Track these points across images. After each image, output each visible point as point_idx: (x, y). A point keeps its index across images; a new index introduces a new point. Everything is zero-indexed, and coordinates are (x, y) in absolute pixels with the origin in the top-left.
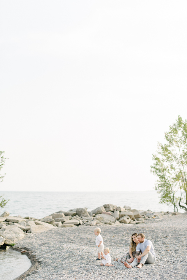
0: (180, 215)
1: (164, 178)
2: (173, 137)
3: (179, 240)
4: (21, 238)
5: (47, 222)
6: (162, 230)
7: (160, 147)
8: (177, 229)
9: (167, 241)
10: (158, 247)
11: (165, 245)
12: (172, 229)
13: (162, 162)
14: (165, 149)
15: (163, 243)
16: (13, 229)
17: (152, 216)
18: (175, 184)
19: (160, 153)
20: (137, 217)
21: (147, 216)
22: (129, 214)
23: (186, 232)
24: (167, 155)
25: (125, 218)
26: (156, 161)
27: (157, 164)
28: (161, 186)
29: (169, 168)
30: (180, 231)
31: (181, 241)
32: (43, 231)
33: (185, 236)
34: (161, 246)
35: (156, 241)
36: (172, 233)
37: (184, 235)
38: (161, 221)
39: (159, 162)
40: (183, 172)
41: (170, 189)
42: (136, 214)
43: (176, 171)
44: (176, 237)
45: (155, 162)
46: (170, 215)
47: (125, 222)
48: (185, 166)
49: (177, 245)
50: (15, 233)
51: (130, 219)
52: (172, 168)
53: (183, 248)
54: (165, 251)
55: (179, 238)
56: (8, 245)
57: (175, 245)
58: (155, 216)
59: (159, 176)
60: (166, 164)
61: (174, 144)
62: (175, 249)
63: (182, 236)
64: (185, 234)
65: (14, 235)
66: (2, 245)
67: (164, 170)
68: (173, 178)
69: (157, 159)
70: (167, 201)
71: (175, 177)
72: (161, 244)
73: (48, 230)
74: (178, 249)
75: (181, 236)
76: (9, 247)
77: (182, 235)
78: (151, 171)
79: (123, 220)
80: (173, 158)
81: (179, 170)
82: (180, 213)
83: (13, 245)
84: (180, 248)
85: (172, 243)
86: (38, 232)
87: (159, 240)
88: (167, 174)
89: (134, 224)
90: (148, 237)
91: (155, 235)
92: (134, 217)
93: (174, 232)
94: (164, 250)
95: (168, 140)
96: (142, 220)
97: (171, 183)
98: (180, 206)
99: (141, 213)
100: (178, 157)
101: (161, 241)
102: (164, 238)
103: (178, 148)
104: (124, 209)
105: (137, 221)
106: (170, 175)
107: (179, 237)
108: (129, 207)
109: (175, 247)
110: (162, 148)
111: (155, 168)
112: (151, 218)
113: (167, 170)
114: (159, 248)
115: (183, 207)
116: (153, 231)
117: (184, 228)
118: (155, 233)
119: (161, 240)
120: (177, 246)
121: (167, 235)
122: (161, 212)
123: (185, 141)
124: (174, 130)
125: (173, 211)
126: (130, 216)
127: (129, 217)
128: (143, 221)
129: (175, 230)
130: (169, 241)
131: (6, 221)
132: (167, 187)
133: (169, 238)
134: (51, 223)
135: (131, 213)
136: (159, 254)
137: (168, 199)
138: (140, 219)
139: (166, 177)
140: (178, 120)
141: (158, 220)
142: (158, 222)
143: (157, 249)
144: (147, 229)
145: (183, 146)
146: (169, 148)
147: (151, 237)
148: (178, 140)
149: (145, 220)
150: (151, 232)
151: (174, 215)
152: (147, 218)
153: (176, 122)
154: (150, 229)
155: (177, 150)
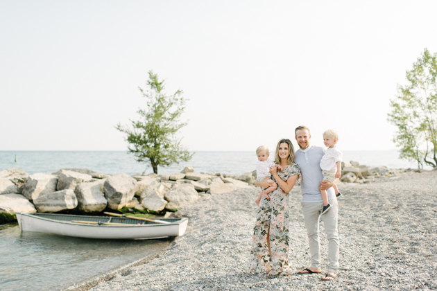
0: (426, 173)
1: (405, 128)
2: (418, 77)
3: (422, 215)
4: (192, 201)
5: (243, 180)
6: (391, 195)
7: (400, 91)
8: (419, 194)
9: (397, 216)
10: (377, 229)
11: (391, 226)
12: (410, 192)
13: (402, 108)
14: (407, 92)
15: (389, 221)
16: (183, 188)
17: (387, 173)
18: (419, 135)
19: (400, 97)
20: (366, 175)
21: (380, 173)
22: (354, 171)
23: (436, 199)
24: (409, 99)
25: (348, 176)
26: (395, 107)
27: (396, 112)
28: (401, 138)
29: (412, 115)
30: (424, 198)
31: (426, 219)
32: (226, 192)
33: (434, 209)
34: (383, 228)
35: (376, 216)
36: (408, 200)
37: (433, 206)
38: (398, 180)
39: (399, 108)
40: (430, 120)
41: (413, 142)
42: (364, 170)
43: (421, 118)
44: (417, 210)
45: (394, 109)
46: (412, 173)
47: (348, 181)
48: (433, 113)
49: (416, 227)
50: (185, 194)
51: (355, 177)
52: (415, 115)
53: (431, 238)
54: (390, 243)
55: (422, 212)
56: (169, 211)
57: (412, 226)
58: (390, 173)
59: (399, 125)
60: (408, 111)
61: (419, 85)
62: (412, 238)
63: (429, 207)
64: (433, 203)
65: (183, 197)
66: (161, 210)
67: (405, 118)
68: (417, 128)
69: (396, 105)
70: (409, 156)
71: (419, 126)
72: (384, 224)
73: (232, 190)
74: (418, 237)
75: (427, 208)
76: (170, 213)
77: (428, 205)
78: (388, 120)
79: (346, 178)
80: (417, 103)
81: (425, 118)
82: (425, 171)
83: (177, 211)
84: (422, 237)
85: (407, 220)
86: (218, 193)
87: (383, 215)
88: (409, 124)
89: (361, 183)
90: (364, 206)
91: (377, 204)
92: (361, 175)
93: (412, 198)
94: (387, 240)
95: (410, 80)
96: (372, 178)
97: (414, 134)
98: (426, 162)
99: (372, 170)
100: (424, 101)
101: (386, 216)
102: (393, 211)
103: (423, 90)
104: (350, 165)
105: (365, 180)
106: (413, 125)
107: (423, 208)
108: (356, 162)
109: (413, 232)
110: (403, 91)
111: (393, 116)
112: (384, 176)
113: (409, 118)
114: (378, 233)
115: (430, 163)
116: (376, 196)
117: (431, 193)
118: (378, 200)
119: (385, 214)
120: (417, 230)
121: (399, 205)
122: (400, 169)
123: (433, 80)
124: (419, 68)
125: (416, 168)
126: (356, 174)
127: (353, 174)
128: (374, 180)
129: (414, 195)
130: (402, 216)
131: (185, 178)
132: (409, 138)
133: (402, 210)
134: (247, 180)
135: (358, 170)
136: (374, 248)
137: (410, 154)
138: (368, 177)
139: (407, 127)
140: (423, 54)
141: (393, 178)
142: (394, 180)
143: (373, 234)
144: (366, 193)
145: (431, 87)
146: (411, 91)
147: (369, 206)
148: (424, 80)
149: (376, 179)
150: (373, 197)
151: (418, 173)
152: (379, 175)
153: (421, 57)
154: (372, 193)
155: (422, 93)
